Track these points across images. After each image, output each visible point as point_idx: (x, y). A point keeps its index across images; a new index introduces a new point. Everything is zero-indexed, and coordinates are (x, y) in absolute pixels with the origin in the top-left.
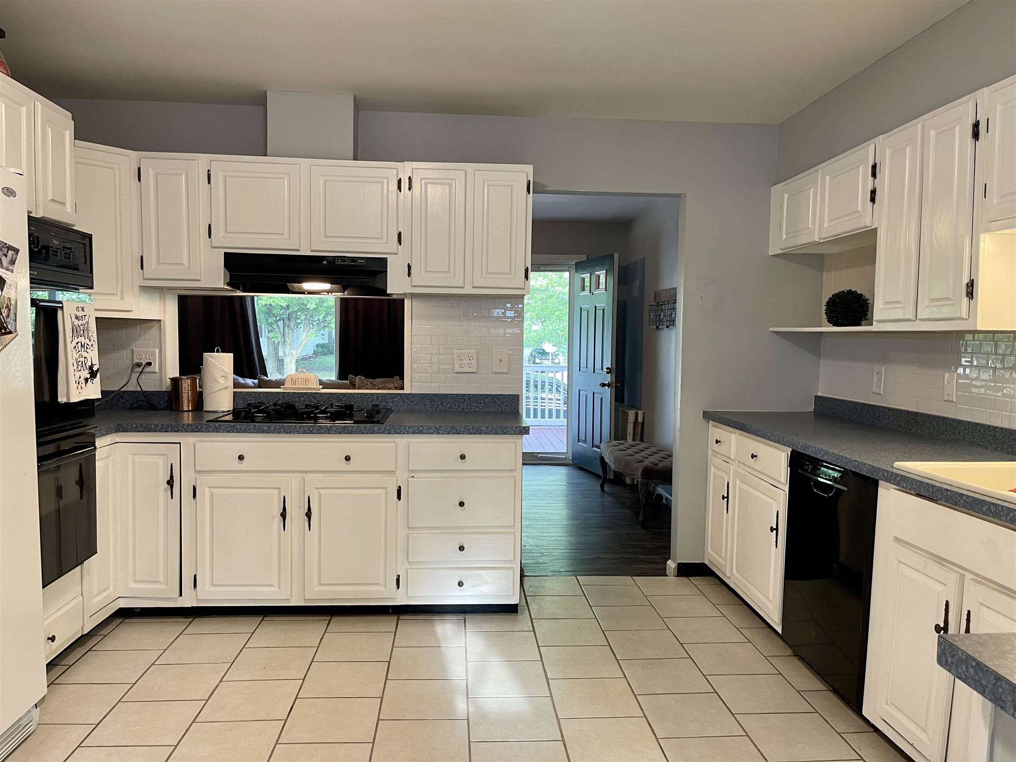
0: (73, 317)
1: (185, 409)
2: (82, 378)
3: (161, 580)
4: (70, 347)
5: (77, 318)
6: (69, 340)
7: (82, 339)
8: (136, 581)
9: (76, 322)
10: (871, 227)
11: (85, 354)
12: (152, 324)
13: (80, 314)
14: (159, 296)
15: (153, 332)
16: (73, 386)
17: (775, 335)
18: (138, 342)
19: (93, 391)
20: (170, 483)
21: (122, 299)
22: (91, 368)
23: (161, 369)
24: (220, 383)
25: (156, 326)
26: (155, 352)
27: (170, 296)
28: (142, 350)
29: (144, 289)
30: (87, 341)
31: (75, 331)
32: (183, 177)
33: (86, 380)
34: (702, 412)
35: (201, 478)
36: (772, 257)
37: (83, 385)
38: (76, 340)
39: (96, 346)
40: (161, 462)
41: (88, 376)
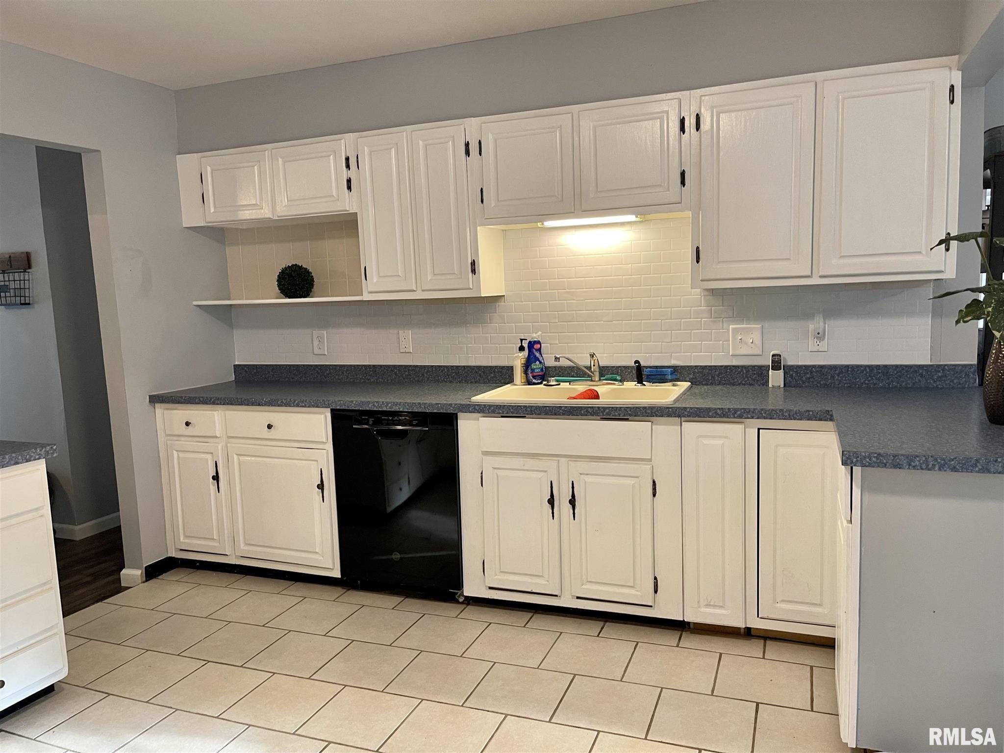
10: (349, 211)
17: (198, 308)
34: (148, 397)
36: (186, 229)
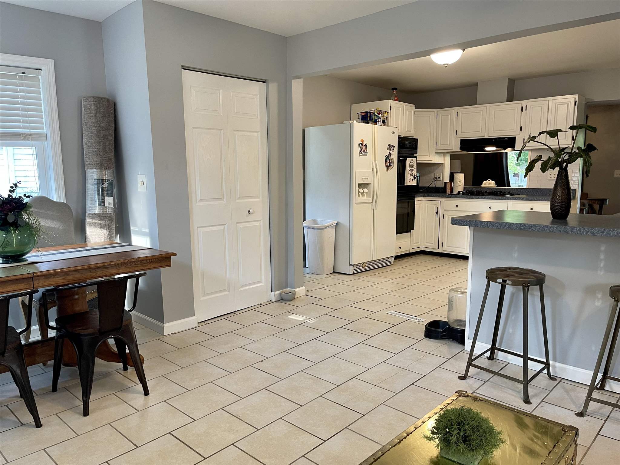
0: (410, 163)
1: (448, 192)
2: (411, 179)
3: (433, 242)
4: (408, 170)
5: (411, 162)
6: (408, 169)
7: (412, 168)
8: (427, 243)
9: (411, 164)
11: (413, 172)
12: (440, 165)
13: (412, 161)
14: (443, 155)
15: (441, 167)
16: (408, 181)
18: (437, 171)
19: (414, 183)
20: (437, 213)
21: (430, 157)
22: (414, 176)
23: (442, 179)
24: (458, 184)
25: (442, 166)
26: (441, 174)
27: (447, 155)
28: (437, 173)
29: (437, 153)
30: (413, 169)
31: (410, 166)
32: (449, 116)
33: (413, 180)
35: (446, 212)
37: (412, 181)
38: (410, 169)
39: (416, 170)
40: (435, 207)
41: (413, 179)
